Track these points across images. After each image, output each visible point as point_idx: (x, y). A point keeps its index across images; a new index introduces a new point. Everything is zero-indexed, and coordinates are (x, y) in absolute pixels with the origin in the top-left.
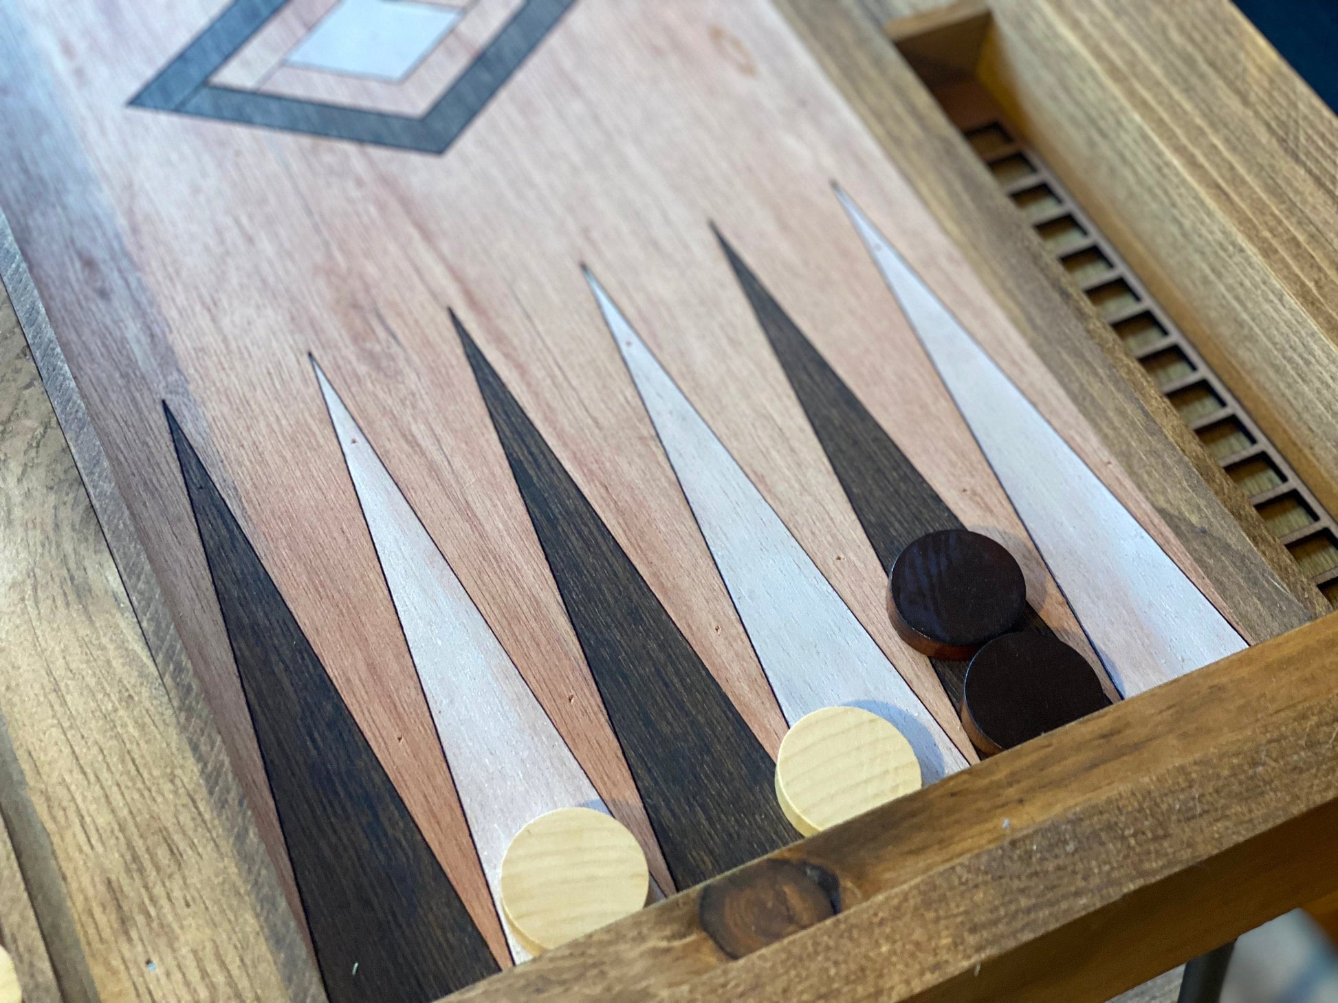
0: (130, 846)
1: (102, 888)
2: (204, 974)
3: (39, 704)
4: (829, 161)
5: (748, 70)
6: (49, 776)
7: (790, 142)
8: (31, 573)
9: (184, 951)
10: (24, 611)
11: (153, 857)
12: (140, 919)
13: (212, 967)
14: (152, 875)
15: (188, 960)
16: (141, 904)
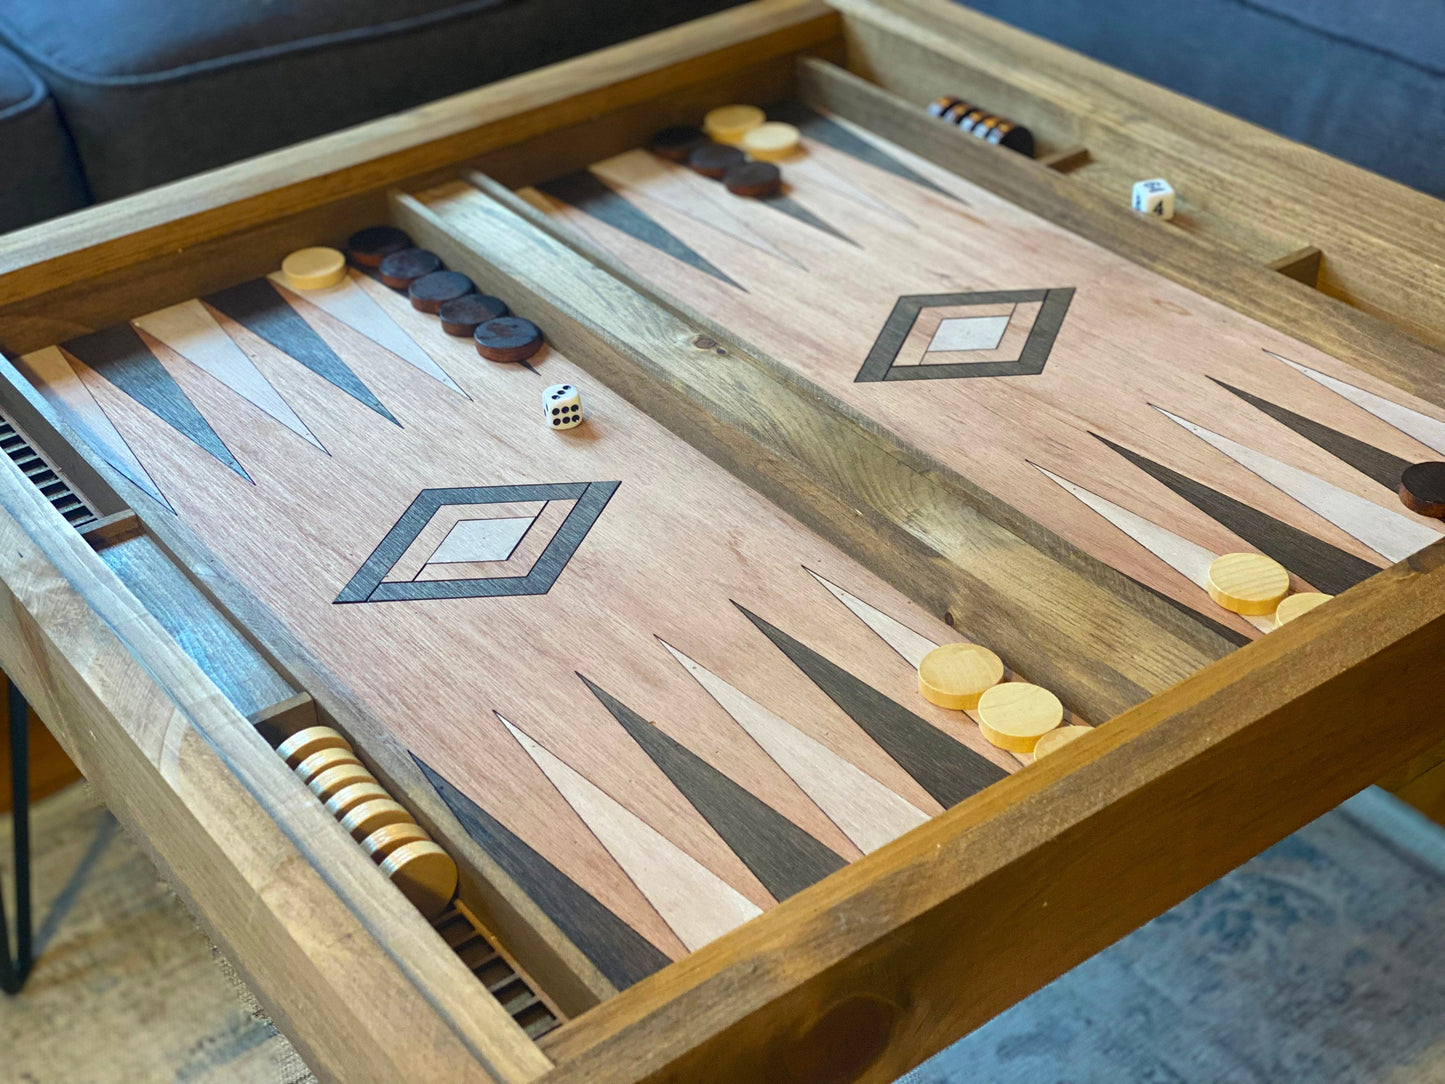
0: (1090, 620)
1: (1092, 638)
2: (1163, 656)
3: (1009, 582)
4: (1255, 342)
5: (1185, 313)
6: (1033, 605)
7: (1228, 338)
8: (967, 539)
9: (1147, 651)
10: (974, 552)
11: (1107, 624)
12: (1117, 644)
13: (1164, 653)
14: (1112, 630)
15: (1152, 654)
16: (1114, 640)
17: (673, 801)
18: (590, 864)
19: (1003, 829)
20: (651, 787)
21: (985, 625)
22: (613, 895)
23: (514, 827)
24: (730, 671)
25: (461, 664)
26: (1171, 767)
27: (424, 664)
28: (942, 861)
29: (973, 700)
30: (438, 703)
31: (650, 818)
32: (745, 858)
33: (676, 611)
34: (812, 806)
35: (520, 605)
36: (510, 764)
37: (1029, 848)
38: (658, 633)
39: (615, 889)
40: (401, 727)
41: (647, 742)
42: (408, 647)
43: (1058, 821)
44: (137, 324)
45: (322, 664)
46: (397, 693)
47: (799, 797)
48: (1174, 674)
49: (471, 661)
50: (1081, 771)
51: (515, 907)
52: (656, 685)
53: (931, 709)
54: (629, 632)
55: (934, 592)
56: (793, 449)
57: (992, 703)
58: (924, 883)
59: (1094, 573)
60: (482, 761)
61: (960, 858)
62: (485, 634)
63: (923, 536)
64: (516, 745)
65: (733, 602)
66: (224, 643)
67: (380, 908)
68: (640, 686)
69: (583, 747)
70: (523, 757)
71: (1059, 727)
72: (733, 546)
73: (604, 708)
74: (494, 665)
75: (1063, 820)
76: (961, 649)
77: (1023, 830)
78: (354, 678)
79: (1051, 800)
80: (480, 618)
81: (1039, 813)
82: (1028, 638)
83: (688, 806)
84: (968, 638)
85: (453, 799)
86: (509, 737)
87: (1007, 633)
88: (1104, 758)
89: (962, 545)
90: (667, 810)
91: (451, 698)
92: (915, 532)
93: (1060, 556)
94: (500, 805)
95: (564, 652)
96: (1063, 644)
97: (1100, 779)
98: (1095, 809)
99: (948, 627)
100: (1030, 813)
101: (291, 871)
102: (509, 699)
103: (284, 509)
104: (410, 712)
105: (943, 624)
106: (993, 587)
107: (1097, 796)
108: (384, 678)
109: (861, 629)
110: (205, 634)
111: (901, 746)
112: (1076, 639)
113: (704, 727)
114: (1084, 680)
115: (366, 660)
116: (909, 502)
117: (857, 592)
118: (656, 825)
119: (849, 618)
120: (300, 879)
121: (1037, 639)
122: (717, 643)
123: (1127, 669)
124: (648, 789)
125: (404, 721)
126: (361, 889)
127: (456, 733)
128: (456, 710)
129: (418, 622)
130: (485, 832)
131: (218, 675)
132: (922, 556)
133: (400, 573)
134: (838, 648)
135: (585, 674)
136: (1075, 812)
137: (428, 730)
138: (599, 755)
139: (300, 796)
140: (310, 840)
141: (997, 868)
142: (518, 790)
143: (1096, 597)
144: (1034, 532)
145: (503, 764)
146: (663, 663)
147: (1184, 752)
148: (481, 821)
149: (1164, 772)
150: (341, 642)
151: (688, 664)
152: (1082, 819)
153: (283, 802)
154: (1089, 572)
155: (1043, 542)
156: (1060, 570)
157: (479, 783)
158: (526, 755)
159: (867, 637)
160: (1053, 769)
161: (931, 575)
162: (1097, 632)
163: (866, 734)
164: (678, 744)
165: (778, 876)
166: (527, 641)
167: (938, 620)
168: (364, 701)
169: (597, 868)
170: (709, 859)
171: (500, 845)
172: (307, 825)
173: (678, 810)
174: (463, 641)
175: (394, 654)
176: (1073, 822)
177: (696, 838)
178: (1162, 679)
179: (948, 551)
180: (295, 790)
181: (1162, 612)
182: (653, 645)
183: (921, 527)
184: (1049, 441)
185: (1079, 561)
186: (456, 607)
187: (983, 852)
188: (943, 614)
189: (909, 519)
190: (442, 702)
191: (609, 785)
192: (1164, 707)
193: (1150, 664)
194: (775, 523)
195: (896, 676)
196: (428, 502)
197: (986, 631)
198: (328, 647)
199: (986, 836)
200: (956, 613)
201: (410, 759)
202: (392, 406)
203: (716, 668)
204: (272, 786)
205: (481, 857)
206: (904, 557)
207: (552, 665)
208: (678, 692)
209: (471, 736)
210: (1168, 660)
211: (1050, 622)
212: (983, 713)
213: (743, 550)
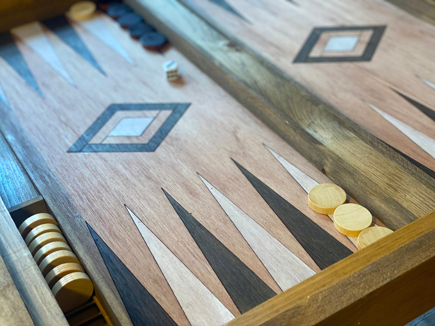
0: (387, 177)
1: (387, 185)
2: (420, 196)
3: (351, 157)
6: (361, 168)
8: (334, 136)
9: (412, 193)
10: (337, 142)
11: (394, 179)
12: (399, 189)
13: (421, 195)
14: (396, 181)
15: (414, 194)
16: (397, 186)
17: (195, 252)
18: (155, 281)
19: (340, 289)
20: (187, 244)
21: (339, 176)
22: (163, 298)
23: (125, 261)
24: (227, 191)
25: (114, 182)
26: (424, 261)
27: (99, 181)
28: (309, 305)
29: (332, 210)
30: (102, 200)
31: (185, 261)
32: (224, 282)
33: (207, 162)
34: (256, 258)
35: (142, 156)
36: (128, 230)
37: (352, 301)
38: (199, 172)
39: (164, 295)
40: (84, 210)
41: (187, 222)
42: (94, 173)
43: (367, 287)
44: (13, 30)
45: (57, 179)
46: (85, 194)
47: (250, 253)
48: (425, 205)
49: (119, 181)
50: (379, 260)
51: (113, 309)
52: (195, 196)
53: (313, 213)
54: (187, 171)
55: (318, 159)
56: (262, 93)
57: (340, 213)
58: (299, 317)
59: (390, 155)
60: (117, 227)
61: (318, 304)
62: (126, 169)
63: (314, 134)
64: (131, 221)
65: (232, 159)
66: (14, 170)
67: (46, 311)
68: (188, 196)
69: (159, 224)
70: (134, 227)
71: (370, 227)
72: (234, 133)
73: (171, 206)
74: (128, 183)
75: (370, 287)
76: (328, 186)
77: (350, 291)
78: (69, 186)
79: (364, 275)
80: (125, 161)
81: (358, 282)
82: (358, 184)
83: (201, 255)
84: (331, 180)
85: (101, 246)
86: (129, 217)
87: (349, 181)
88: (391, 253)
89: (331, 139)
90: (192, 257)
91: (108, 197)
92: (311, 132)
93: (375, 145)
94: (120, 250)
95: (158, 179)
96: (374, 188)
97: (389, 265)
98: (385, 282)
99: (323, 175)
100: (354, 282)
101: (8, 292)
102: (132, 199)
103: (55, 111)
104: (89, 203)
105: (321, 173)
106: (344, 159)
107: (387, 275)
108: (81, 187)
109: (285, 173)
110: (7, 165)
111: (298, 231)
112: (380, 185)
113: (213, 217)
114: (383, 206)
115: (76, 179)
116: (310, 118)
117: (285, 157)
118: (187, 263)
119: (281, 168)
120: (10, 295)
121: (362, 185)
122: (223, 177)
123: (403, 201)
124: (185, 246)
125: (86, 207)
126: (40, 300)
127: (107, 214)
128: (109, 203)
129: (100, 162)
130: (112, 262)
131: (8, 185)
132: (313, 144)
133: (96, 140)
134: (274, 182)
135: (165, 189)
136: (376, 282)
137: (95, 212)
138: (166, 228)
139: (23, 250)
140: (22, 273)
141: (336, 311)
142: (129, 243)
143: (390, 165)
144: (363, 134)
145: (124, 230)
146: (199, 185)
147: (431, 253)
148: (111, 257)
149: (420, 263)
150: (67, 170)
151: (209, 186)
152: (379, 287)
153: (15, 253)
154: (388, 154)
155: (367, 139)
156: (374, 152)
157: (113, 238)
158: (135, 227)
159: (288, 177)
160: (366, 256)
161: (317, 152)
162: (390, 182)
163: (283, 224)
164: (201, 225)
165: (238, 293)
166: (143, 173)
167: (319, 171)
168: (71, 197)
169: (158, 283)
170: (208, 282)
171: (117, 270)
172: (23, 265)
173: (197, 256)
174: (116, 172)
175: (88, 176)
176: (375, 288)
177: (203, 271)
178: (419, 207)
179: (325, 141)
180: (21, 247)
181: (420, 175)
182: (195, 178)
183: (314, 129)
184: (372, 91)
185: (383, 149)
186: (116, 156)
187: (329, 302)
188: (322, 169)
189: (309, 126)
190: (104, 199)
191: (168, 242)
192: (420, 226)
193: (413, 199)
194: (253, 124)
195: (299, 197)
196: (112, 109)
197: (339, 178)
198: (61, 172)
199: (332, 293)
200: (327, 169)
201: (86, 225)
202: (105, 68)
203: (221, 189)
204: (12, 245)
205: (102, 282)
206: (306, 143)
207: (152, 184)
208: (204, 200)
209: (113, 216)
210: (423, 198)
211: (368, 176)
212: (335, 217)
213: (239, 135)
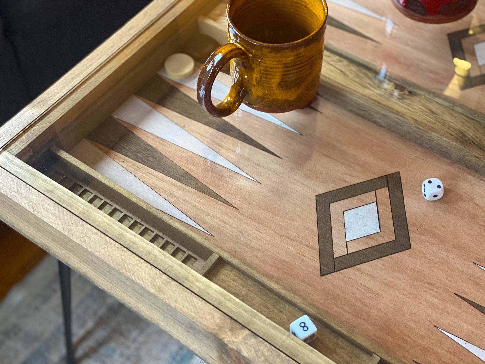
25: (402, 301)
27: (386, 305)
33: (473, 246)
35: (404, 258)
36: (463, 357)
38: (474, 261)
42: (372, 296)
44: (116, 117)
49: (405, 298)
62: (400, 280)
73: (480, 313)
74: (417, 298)
86: (451, 341)
95: (442, 282)
129: (366, 279)
135: (459, 294)
145: (460, 358)
158: (466, 350)
166: (421, 279)
174: (394, 286)
182: (476, 269)
186: (377, 266)
207: (441, 292)
